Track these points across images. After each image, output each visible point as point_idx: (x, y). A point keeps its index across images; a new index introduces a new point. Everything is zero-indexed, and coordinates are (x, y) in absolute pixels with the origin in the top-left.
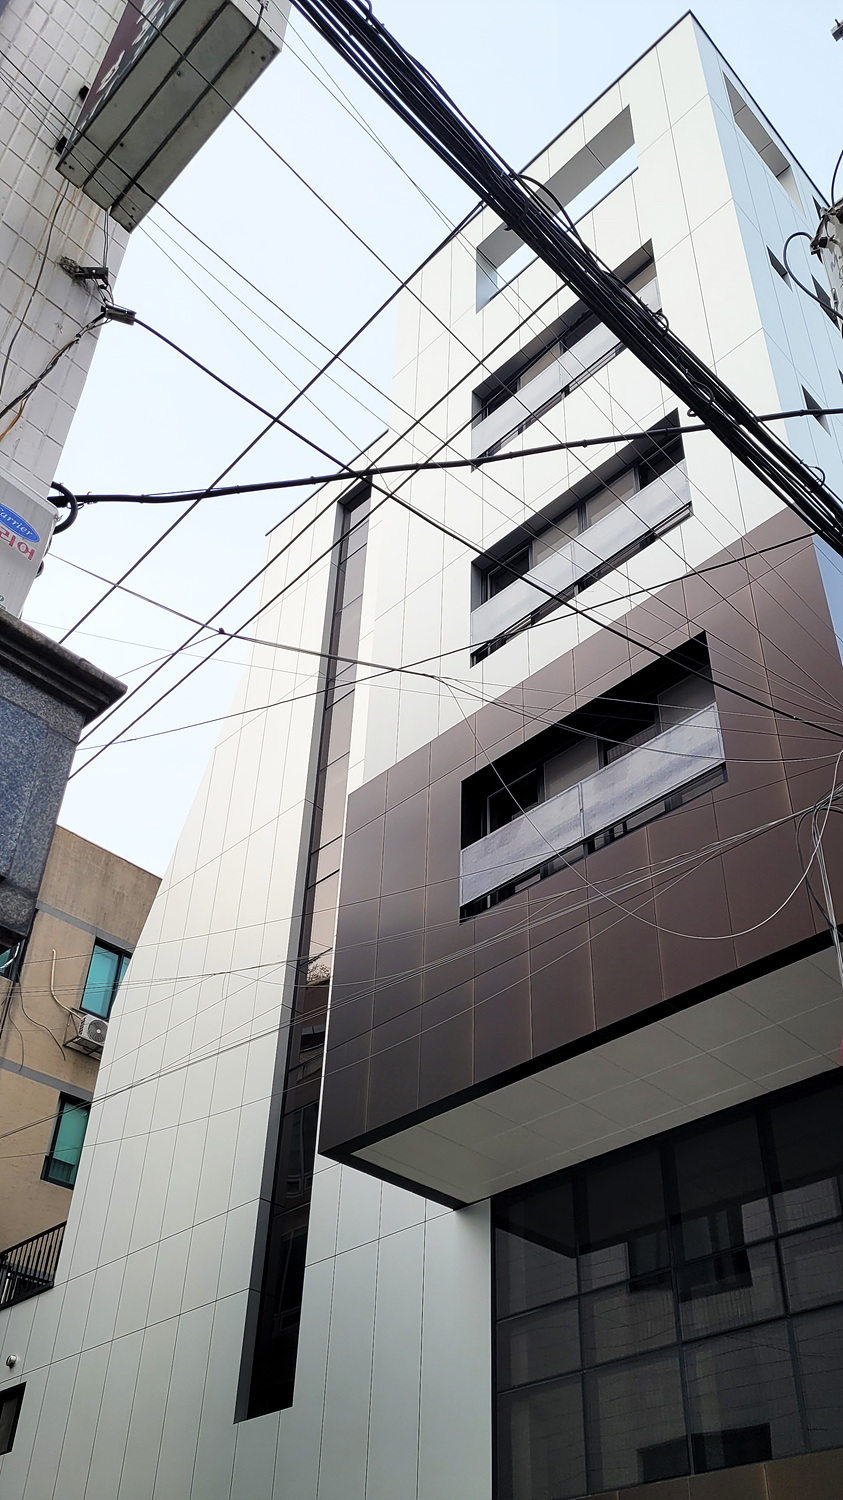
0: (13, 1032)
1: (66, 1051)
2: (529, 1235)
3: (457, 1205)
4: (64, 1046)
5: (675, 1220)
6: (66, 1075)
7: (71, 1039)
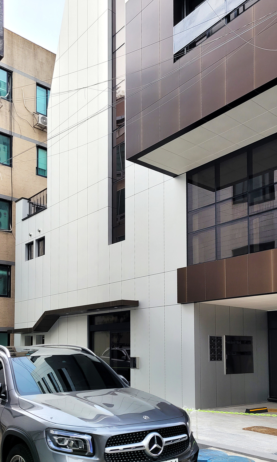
0: (15, 122)
1: (35, 129)
2: (199, 185)
3: (175, 176)
4: (34, 127)
5: (250, 177)
6: (36, 137)
7: (35, 124)
